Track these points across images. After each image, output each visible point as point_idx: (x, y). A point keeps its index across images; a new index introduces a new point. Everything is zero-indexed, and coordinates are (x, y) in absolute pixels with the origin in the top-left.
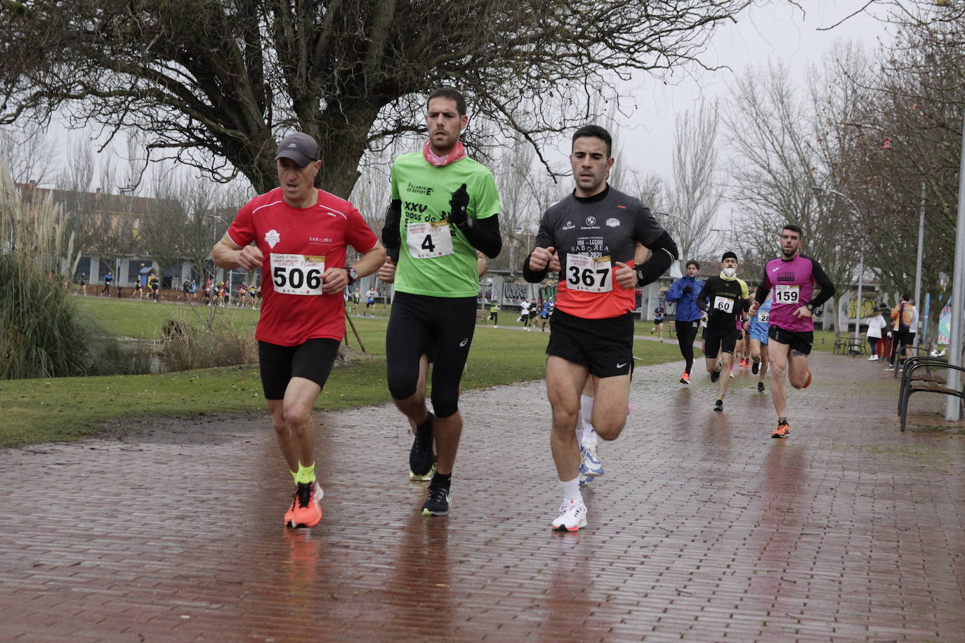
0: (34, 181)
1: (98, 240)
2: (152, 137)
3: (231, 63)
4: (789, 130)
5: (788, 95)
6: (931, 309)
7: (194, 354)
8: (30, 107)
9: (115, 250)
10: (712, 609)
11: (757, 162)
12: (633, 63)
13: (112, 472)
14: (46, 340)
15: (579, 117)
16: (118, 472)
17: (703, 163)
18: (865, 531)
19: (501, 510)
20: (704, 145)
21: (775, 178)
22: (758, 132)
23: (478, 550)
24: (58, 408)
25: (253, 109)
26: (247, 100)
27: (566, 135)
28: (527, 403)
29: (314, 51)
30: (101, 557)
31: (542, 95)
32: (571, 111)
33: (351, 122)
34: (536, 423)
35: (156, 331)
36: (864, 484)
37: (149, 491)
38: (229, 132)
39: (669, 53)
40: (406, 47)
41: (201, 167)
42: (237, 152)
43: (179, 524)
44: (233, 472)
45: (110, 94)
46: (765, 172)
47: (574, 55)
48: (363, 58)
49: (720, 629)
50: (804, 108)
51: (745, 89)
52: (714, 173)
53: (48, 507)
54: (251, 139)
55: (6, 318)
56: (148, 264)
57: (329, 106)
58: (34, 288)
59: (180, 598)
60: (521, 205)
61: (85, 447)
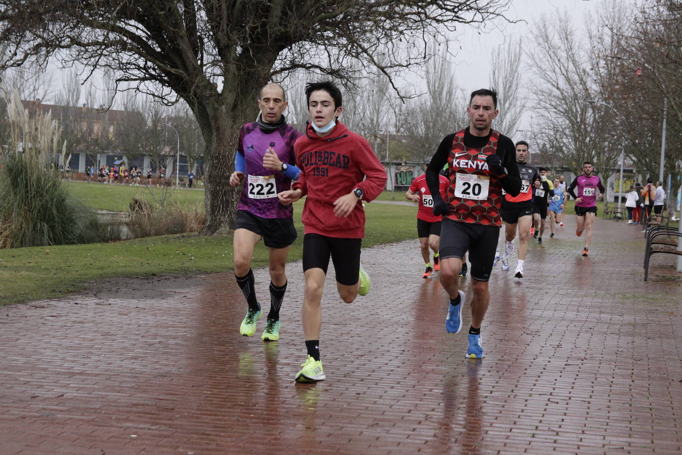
0: (39, 99)
1: (84, 141)
2: (119, 74)
3: (174, 22)
4: (572, 58)
5: (571, 34)
6: (672, 187)
7: (151, 224)
8: (33, 54)
9: (96, 148)
10: (498, 425)
11: (549, 82)
12: (457, 19)
13: (89, 322)
14: (47, 217)
15: (420, 56)
16: (93, 322)
17: (511, 83)
18: (609, 362)
19: (357, 349)
20: (511, 70)
21: (562, 94)
22: (550, 61)
23: (339, 381)
24: (54, 272)
25: (190, 54)
26: (185, 48)
27: (411, 69)
28: (383, 262)
29: (232, 14)
30: (79, 389)
31: (393, 41)
32: (414, 52)
33: (258, 63)
34: (387, 278)
35: (126, 207)
36: (613, 324)
37: (114, 337)
38: (173, 71)
39: (483, 11)
40: (297, 9)
41: (154, 95)
42: (179, 85)
43: (133, 363)
44: (172, 321)
45: (88, 44)
46: (555, 89)
47: (415, 14)
48: (267, 17)
49: (502, 440)
50: (583, 43)
51: (540, 30)
52: (519, 90)
53: (43, 351)
54: (189, 75)
55: (19, 201)
56: (120, 158)
57: (243, 51)
58: (39, 180)
59: (131, 421)
60: (382, 114)
61: (71, 302)
